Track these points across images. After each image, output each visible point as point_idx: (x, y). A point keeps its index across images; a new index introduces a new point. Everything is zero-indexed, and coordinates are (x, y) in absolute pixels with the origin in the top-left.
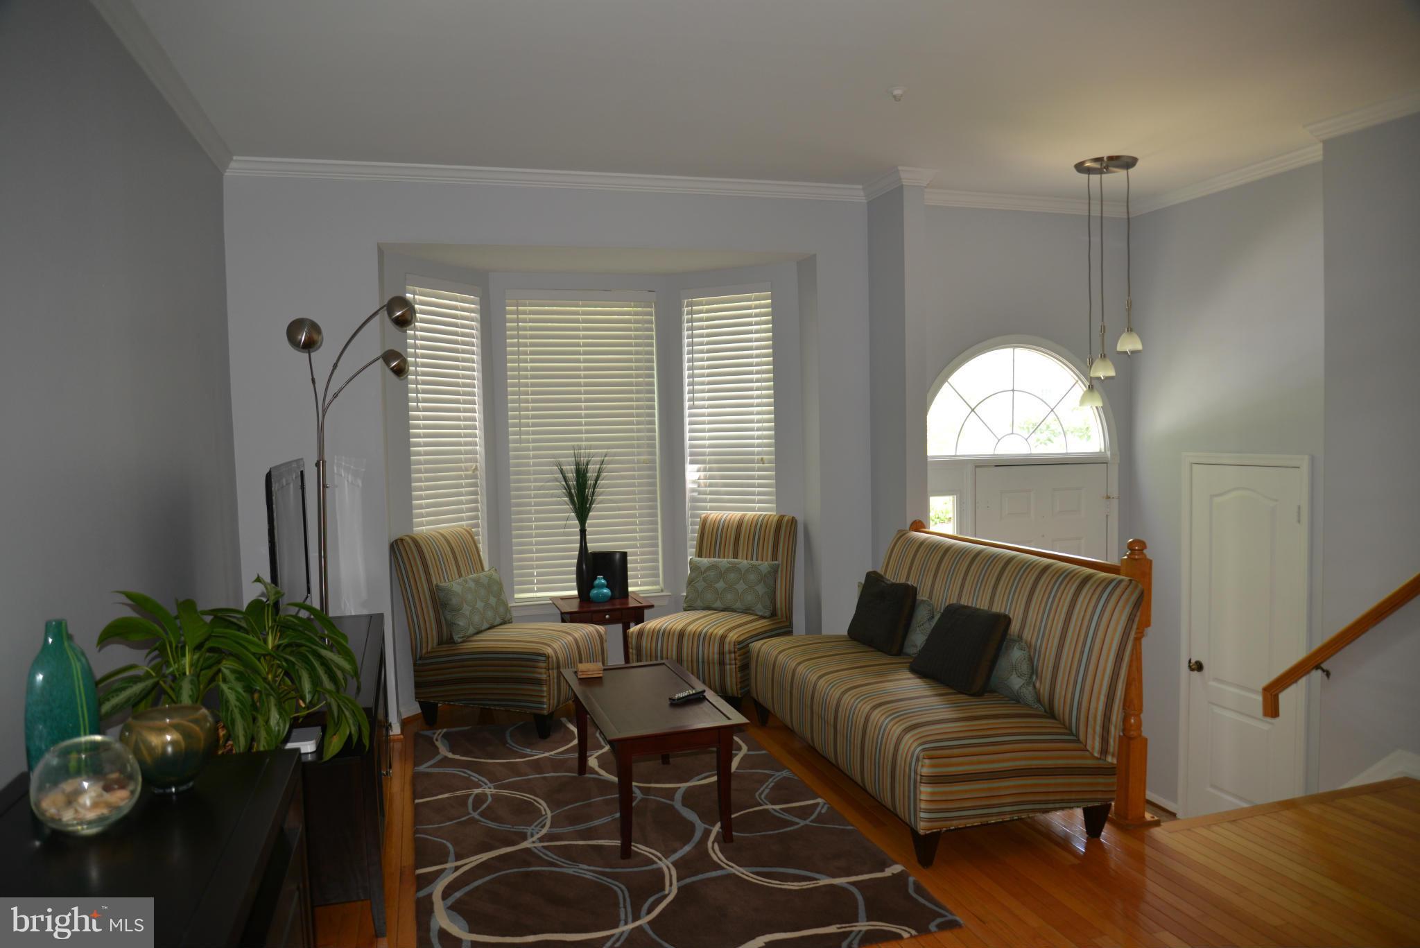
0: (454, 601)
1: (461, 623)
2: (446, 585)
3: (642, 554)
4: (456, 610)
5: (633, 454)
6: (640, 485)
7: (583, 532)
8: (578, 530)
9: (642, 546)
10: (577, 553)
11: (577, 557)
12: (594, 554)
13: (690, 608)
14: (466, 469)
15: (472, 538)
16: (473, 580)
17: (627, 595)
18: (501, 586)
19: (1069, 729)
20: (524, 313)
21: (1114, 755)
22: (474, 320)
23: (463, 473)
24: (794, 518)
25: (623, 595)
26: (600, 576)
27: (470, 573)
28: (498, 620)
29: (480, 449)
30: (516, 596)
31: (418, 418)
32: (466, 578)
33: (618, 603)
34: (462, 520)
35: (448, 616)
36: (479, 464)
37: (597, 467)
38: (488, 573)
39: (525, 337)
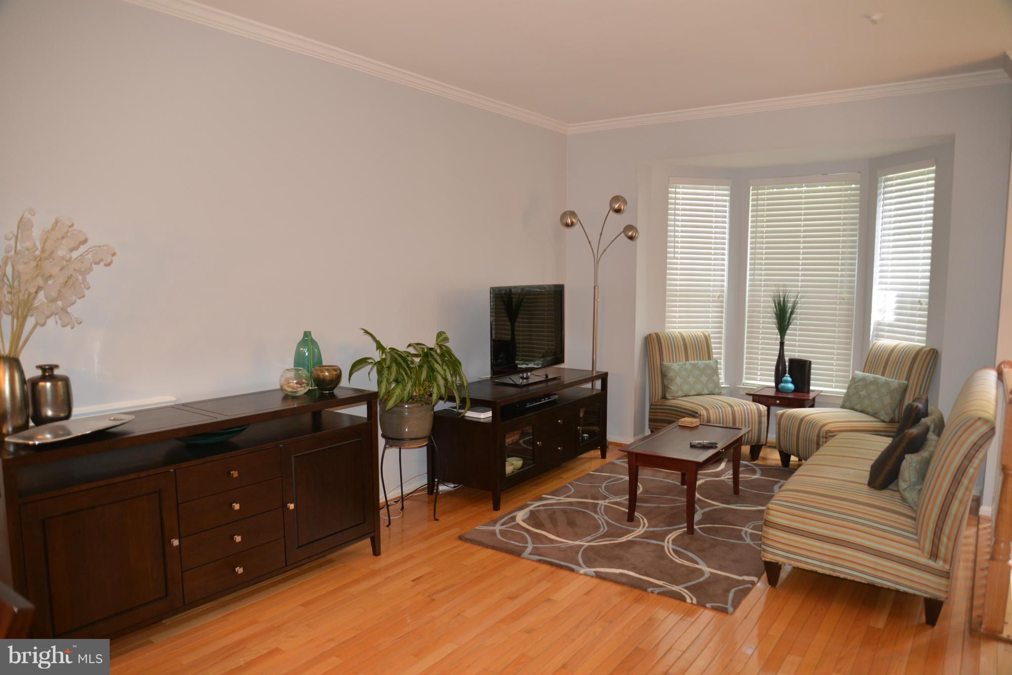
0: (671, 374)
1: (672, 388)
2: (667, 364)
3: (837, 365)
4: (672, 380)
5: (836, 292)
6: (840, 315)
7: (782, 344)
8: (778, 342)
9: (838, 360)
10: (777, 357)
11: (776, 360)
12: (787, 359)
13: (843, 407)
14: (714, 296)
15: (707, 339)
16: (691, 364)
17: (809, 391)
18: (715, 371)
19: (916, 529)
20: (763, 194)
21: (945, 561)
22: (725, 201)
23: (711, 299)
24: (934, 350)
25: (806, 391)
26: (787, 375)
27: (694, 360)
28: (706, 391)
29: (725, 284)
30: (744, 381)
31: (677, 264)
32: (687, 362)
33: (800, 396)
34: (708, 328)
35: (666, 383)
36: (725, 294)
37: (793, 300)
38: (708, 362)
39: (763, 210)
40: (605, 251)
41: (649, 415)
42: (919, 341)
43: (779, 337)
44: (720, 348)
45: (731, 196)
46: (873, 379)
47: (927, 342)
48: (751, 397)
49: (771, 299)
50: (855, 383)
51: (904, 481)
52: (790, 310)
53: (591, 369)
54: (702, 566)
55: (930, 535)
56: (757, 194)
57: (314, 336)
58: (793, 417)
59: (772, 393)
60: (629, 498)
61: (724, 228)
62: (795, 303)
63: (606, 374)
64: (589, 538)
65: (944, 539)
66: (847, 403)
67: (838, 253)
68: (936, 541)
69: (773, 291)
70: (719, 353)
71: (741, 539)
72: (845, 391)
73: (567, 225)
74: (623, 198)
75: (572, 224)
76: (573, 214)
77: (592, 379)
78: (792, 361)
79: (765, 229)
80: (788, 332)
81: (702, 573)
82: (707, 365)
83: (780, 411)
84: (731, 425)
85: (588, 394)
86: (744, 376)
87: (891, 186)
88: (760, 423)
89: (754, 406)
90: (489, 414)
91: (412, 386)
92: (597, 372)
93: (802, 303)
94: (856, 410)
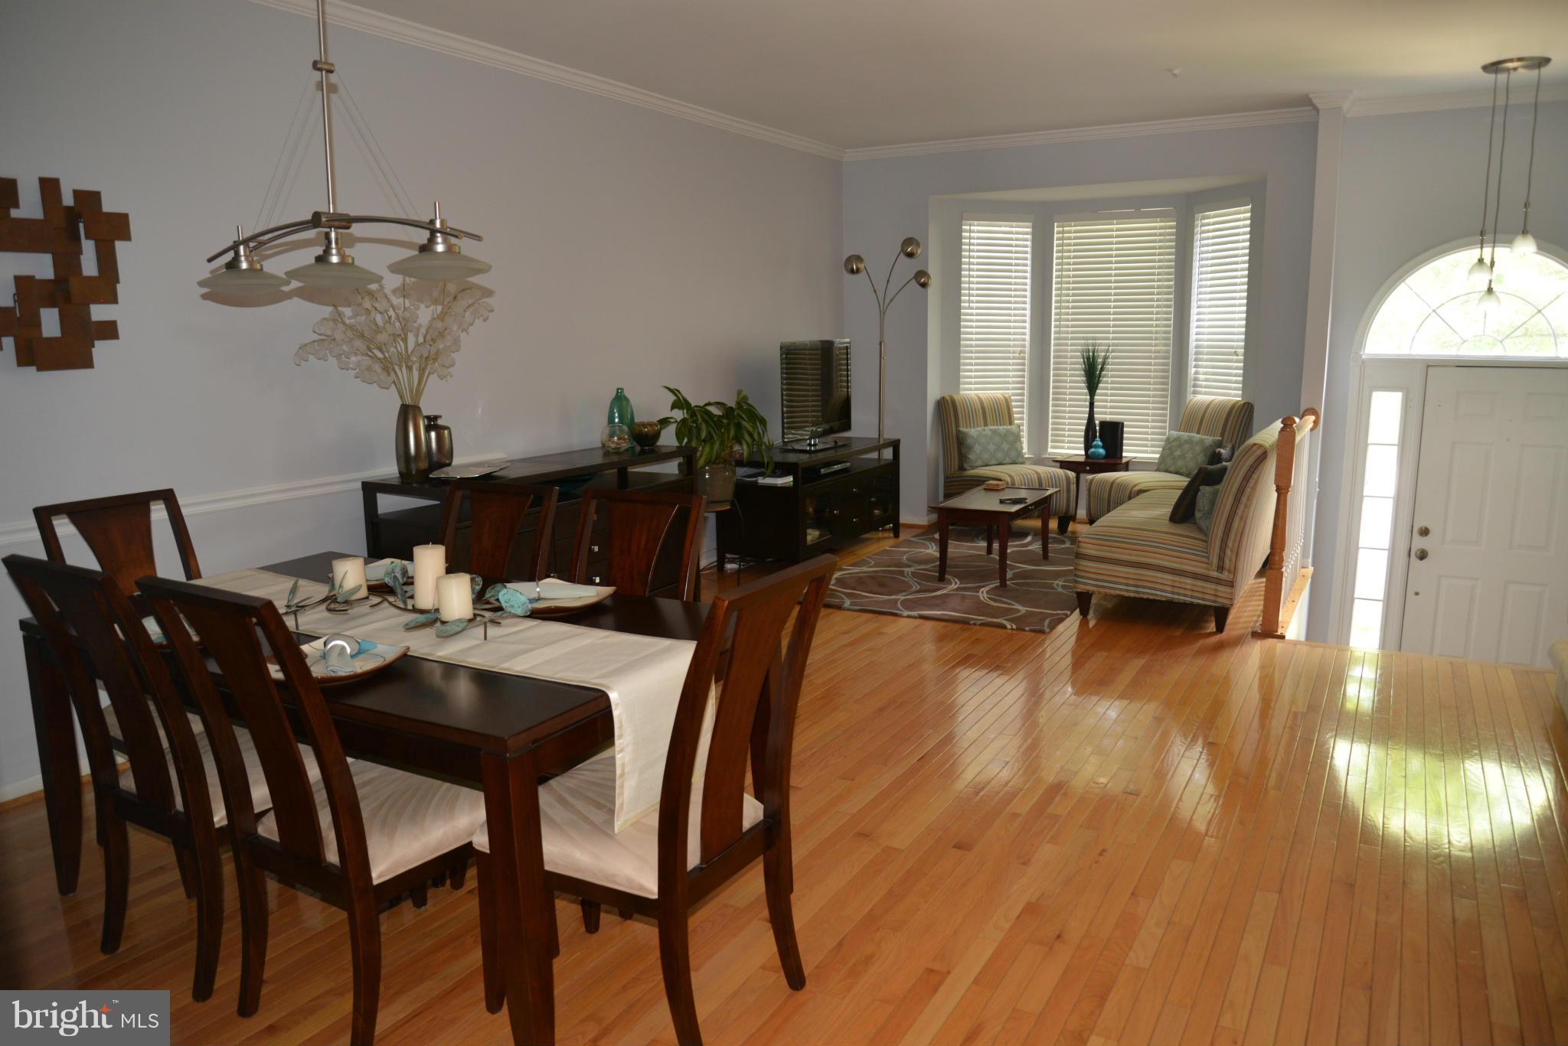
0: (969, 441)
1: (970, 457)
2: (964, 430)
3: (1153, 427)
4: (970, 448)
5: (1151, 345)
7: (1092, 406)
8: (1088, 403)
10: (1086, 421)
11: (1085, 424)
12: (1097, 422)
13: (1158, 470)
14: (1014, 352)
15: (1007, 402)
16: (991, 430)
17: (1121, 457)
18: (1017, 438)
19: (1207, 549)
20: (1070, 232)
21: (1229, 572)
22: (1027, 240)
23: (1011, 355)
24: (1248, 403)
25: (1119, 456)
26: (1098, 439)
27: (994, 425)
28: (1008, 460)
29: (1028, 337)
30: (1050, 450)
31: (972, 315)
32: (986, 428)
33: (1111, 461)
34: (1008, 389)
35: (963, 451)
36: (1027, 349)
37: (1103, 354)
38: (1009, 427)
39: (1069, 251)
40: (892, 300)
41: (945, 490)
42: (1235, 396)
43: (1088, 397)
44: (1022, 413)
45: (1033, 234)
46: (1187, 438)
47: (1243, 396)
48: (1058, 464)
49: (1079, 354)
50: (1169, 443)
51: (1199, 510)
52: (1100, 367)
53: (877, 437)
54: (1019, 607)
55: (1217, 550)
56: (1063, 232)
57: (627, 393)
58: (1103, 482)
59: (1082, 459)
60: (940, 565)
61: (1026, 272)
62: (1106, 358)
63: (898, 441)
64: (904, 594)
65: (1228, 552)
66: (1161, 466)
67: (1152, 300)
68: (1222, 554)
69: (1081, 345)
70: (1022, 419)
71: (1054, 588)
72: (1158, 456)
73: (852, 271)
74: (917, 241)
75: (858, 271)
76: (859, 259)
77: (879, 448)
78: (1103, 424)
79: (1072, 273)
80: (1098, 391)
81: (1019, 611)
82: (1009, 432)
83: (1090, 477)
84: (1037, 487)
85: (876, 465)
86: (1050, 444)
87: (1208, 224)
88: (1068, 491)
89: (1061, 472)
90: (790, 479)
91: (720, 445)
92: (884, 440)
93: (1113, 358)
94: (1171, 472)
